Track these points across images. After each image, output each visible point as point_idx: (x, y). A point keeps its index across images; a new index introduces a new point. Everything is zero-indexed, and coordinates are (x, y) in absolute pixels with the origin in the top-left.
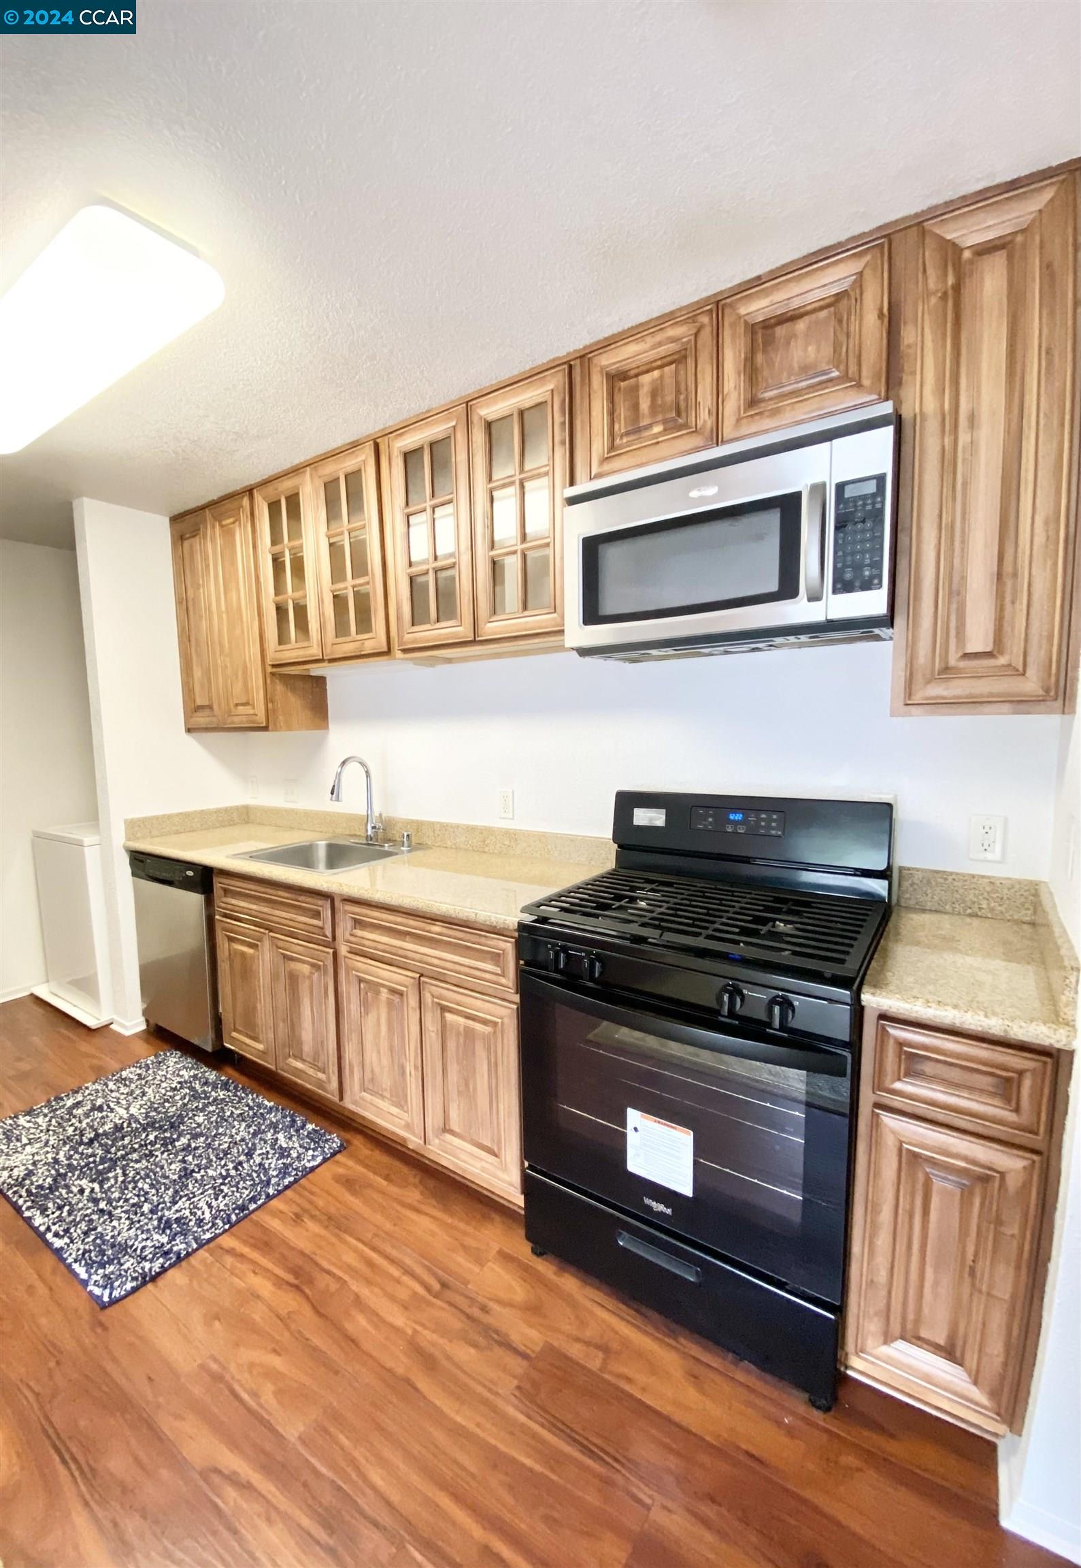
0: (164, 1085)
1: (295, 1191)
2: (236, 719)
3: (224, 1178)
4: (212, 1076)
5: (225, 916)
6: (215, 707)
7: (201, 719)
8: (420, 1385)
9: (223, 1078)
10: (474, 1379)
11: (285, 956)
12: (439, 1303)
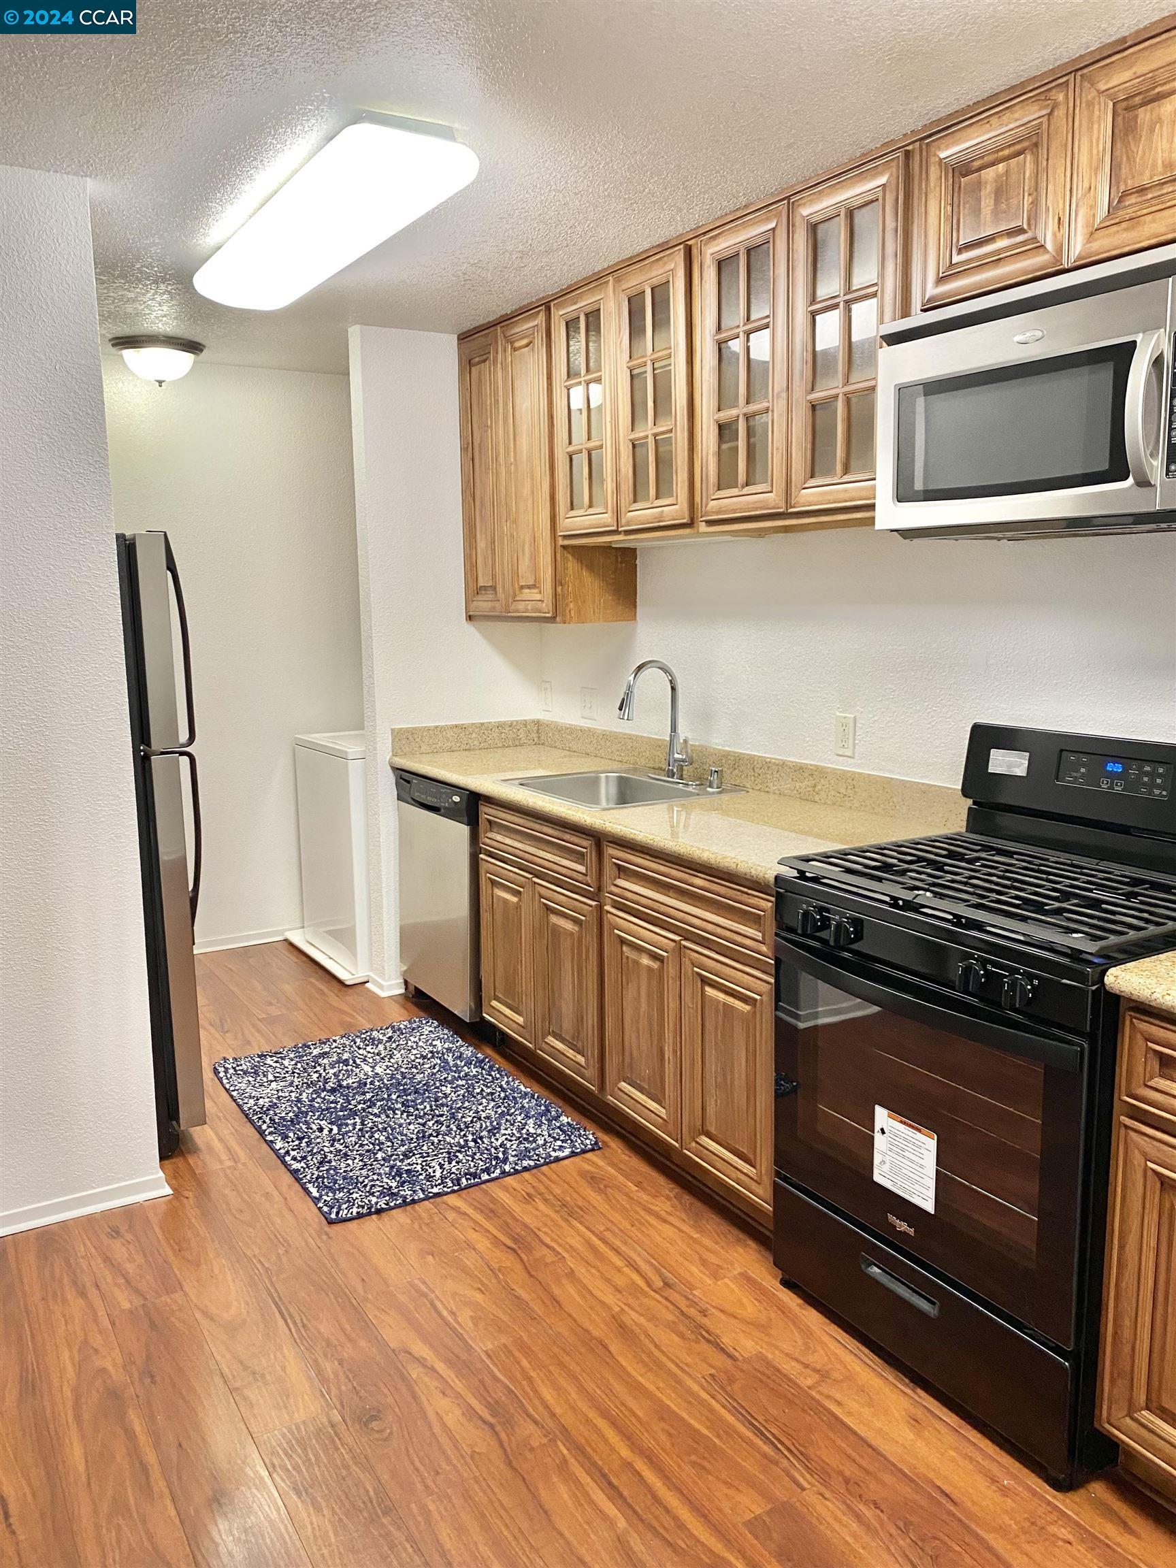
0: (414, 1052)
1: (534, 1175)
2: (521, 606)
3: (462, 1147)
4: (468, 1052)
5: (491, 855)
6: (499, 590)
7: (483, 604)
8: (612, 1348)
9: (479, 1055)
10: (668, 1357)
11: (548, 908)
12: (657, 1296)
